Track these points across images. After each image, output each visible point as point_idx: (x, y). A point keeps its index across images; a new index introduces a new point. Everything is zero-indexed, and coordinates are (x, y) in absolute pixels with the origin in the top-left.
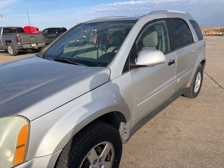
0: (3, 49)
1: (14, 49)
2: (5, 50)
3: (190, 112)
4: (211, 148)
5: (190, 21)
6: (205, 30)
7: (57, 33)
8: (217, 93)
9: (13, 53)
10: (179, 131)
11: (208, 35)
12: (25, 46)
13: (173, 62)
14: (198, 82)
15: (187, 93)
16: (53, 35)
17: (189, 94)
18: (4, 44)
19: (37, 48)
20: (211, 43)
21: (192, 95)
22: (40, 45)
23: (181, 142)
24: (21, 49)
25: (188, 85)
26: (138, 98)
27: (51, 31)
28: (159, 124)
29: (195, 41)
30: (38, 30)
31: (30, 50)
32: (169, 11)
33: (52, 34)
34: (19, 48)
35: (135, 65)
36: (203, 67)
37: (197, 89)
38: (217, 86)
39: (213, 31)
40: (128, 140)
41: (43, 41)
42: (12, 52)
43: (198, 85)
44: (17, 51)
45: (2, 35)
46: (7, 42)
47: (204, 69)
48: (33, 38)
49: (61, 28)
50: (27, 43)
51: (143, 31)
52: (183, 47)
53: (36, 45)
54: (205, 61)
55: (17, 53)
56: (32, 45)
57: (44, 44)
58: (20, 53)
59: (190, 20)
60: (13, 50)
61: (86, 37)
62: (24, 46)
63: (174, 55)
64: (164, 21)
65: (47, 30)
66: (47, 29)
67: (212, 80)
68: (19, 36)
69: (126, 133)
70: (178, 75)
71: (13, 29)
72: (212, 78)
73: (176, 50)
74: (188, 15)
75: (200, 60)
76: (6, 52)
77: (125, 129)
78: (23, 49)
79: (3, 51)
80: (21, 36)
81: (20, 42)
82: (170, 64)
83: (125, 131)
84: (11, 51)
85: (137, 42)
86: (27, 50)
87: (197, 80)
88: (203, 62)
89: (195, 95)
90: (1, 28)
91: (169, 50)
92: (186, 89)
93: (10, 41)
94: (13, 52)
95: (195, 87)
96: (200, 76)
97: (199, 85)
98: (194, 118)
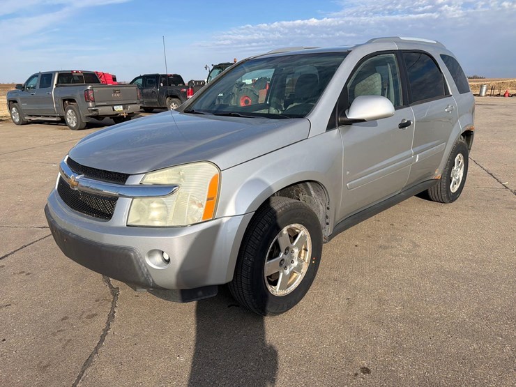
0: (55, 117)
1: (79, 116)
2: (59, 119)
3: (439, 222)
4: (471, 267)
5: (443, 56)
6: (493, 83)
7: (162, 85)
8: (497, 197)
9: (77, 125)
10: (416, 246)
11: (497, 96)
12: (102, 111)
13: (408, 124)
14: (458, 173)
15: (436, 192)
16: (154, 89)
17: (439, 194)
18: (58, 106)
19: (124, 115)
20: (502, 110)
21: (444, 195)
22: (131, 108)
23: (420, 259)
24: (91, 117)
25: (438, 174)
26: (348, 173)
27: (149, 80)
28: (380, 237)
29: (451, 93)
30: (114, 79)
31: (108, 118)
32: (402, 38)
33: (152, 87)
34: (91, 115)
35: (346, 119)
36: (469, 145)
37: (457, 187)
38: (499, 186)
39: (510, 86)
40: (331, 237)
41: (138, 101)
42: (74, 122)
43: (457, 178)
44: (85, 121)
45: (54, 87)
46: (64, 100)
47: (470, 149)
48: (118, 95)
49: (171, 75)
50: (105, 104)
51: (359, 69)
52: (427, 102)
53: (124, 108)
54: (473, 134)
55: (84, 125)
56: (115, 107)
57: (139, 106)
58: (89, 126)
59: (441, 55)
60: (77, 118)
61: (222, 95)
62: (100, 109)
63: (410, 113)
64: (393, 55)
65: (141, 79)
66: (140, 77)
67: (491, 177)
68: (92, 90)
69: (328, 224)
70: (418, 149)
71: (78, 74)
72: (491, 174)
73: (414, 105)
74: (438, 46)
75: (460, 128)
76: (62, 122)
77: (327, 217)
78: (97, 117)
79: (55, 119)
80: (95, 90)
81: (93, 101)
82: (403, 126)
83: (327, 221)
84: (71, 119)
85: (349, 85)
86: (103, 118)
87: (455, 168)
88: (468, 134)
89: (452, 198)
90: (55, 72)
91: (401, 104)
92: (431, 181)
93: (72, 100)
94: (77, 123)
95: (451, 181)
96: (462, 161)
97: (461, 179)
98: (445, 231)
